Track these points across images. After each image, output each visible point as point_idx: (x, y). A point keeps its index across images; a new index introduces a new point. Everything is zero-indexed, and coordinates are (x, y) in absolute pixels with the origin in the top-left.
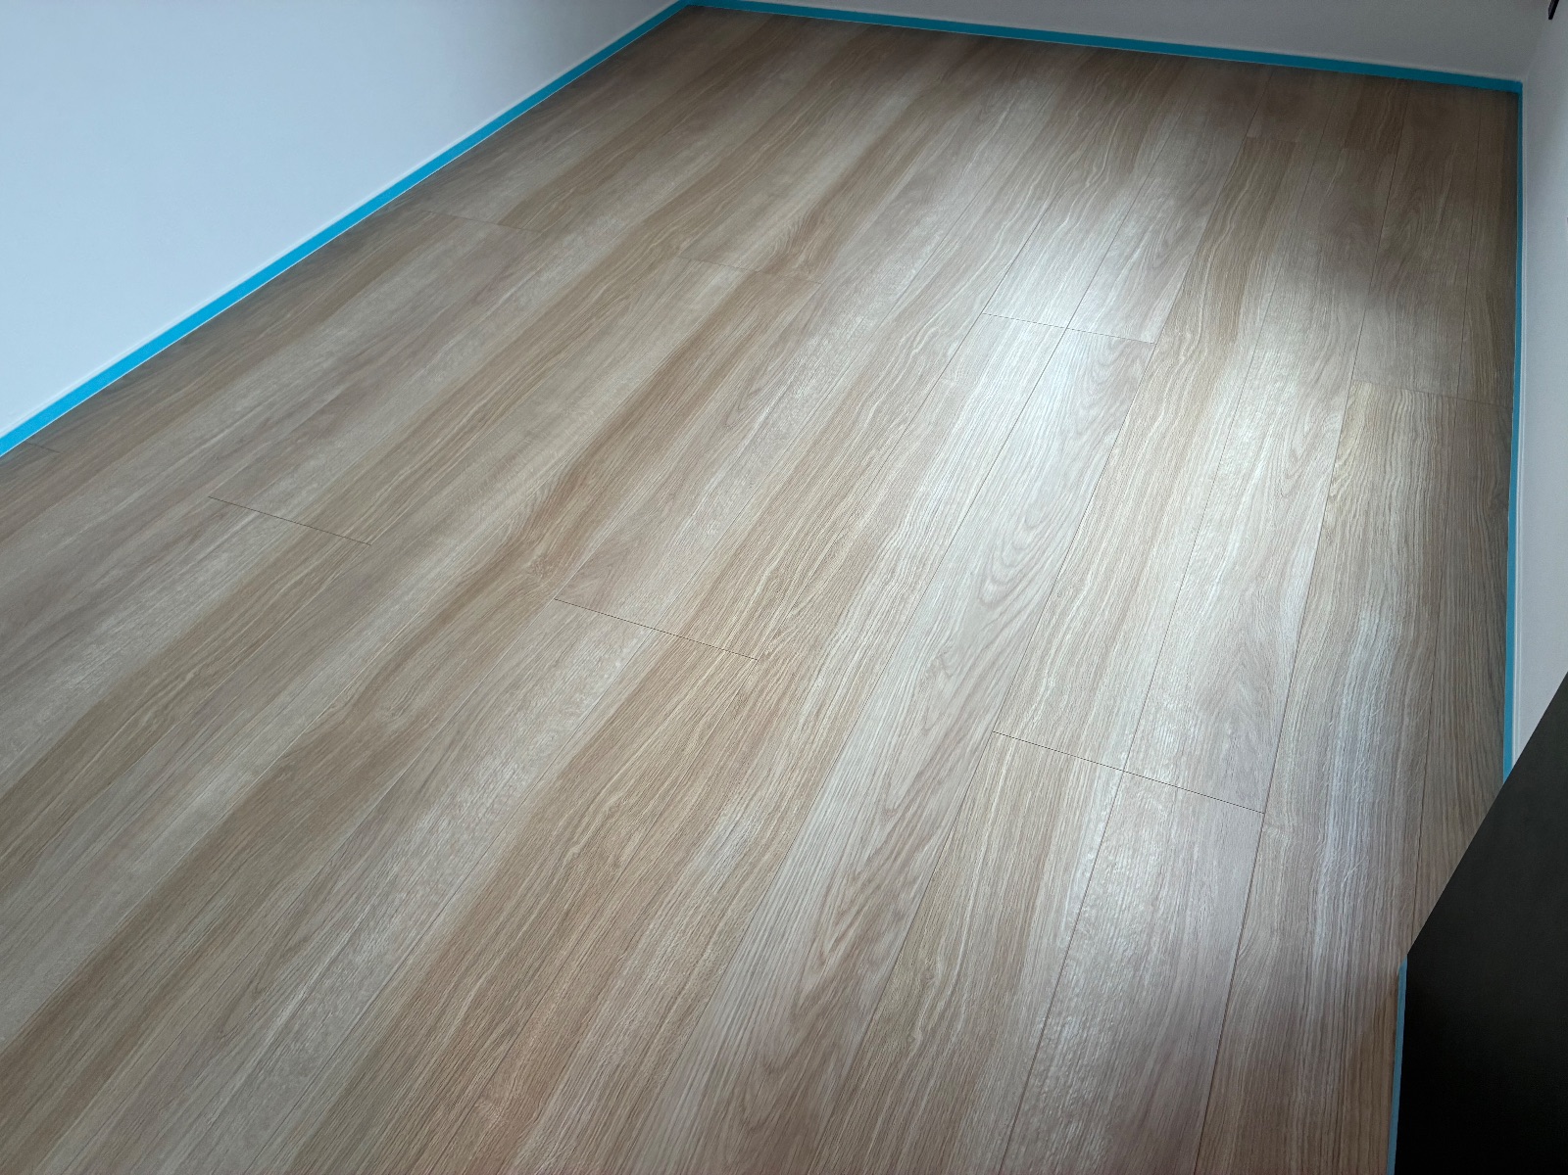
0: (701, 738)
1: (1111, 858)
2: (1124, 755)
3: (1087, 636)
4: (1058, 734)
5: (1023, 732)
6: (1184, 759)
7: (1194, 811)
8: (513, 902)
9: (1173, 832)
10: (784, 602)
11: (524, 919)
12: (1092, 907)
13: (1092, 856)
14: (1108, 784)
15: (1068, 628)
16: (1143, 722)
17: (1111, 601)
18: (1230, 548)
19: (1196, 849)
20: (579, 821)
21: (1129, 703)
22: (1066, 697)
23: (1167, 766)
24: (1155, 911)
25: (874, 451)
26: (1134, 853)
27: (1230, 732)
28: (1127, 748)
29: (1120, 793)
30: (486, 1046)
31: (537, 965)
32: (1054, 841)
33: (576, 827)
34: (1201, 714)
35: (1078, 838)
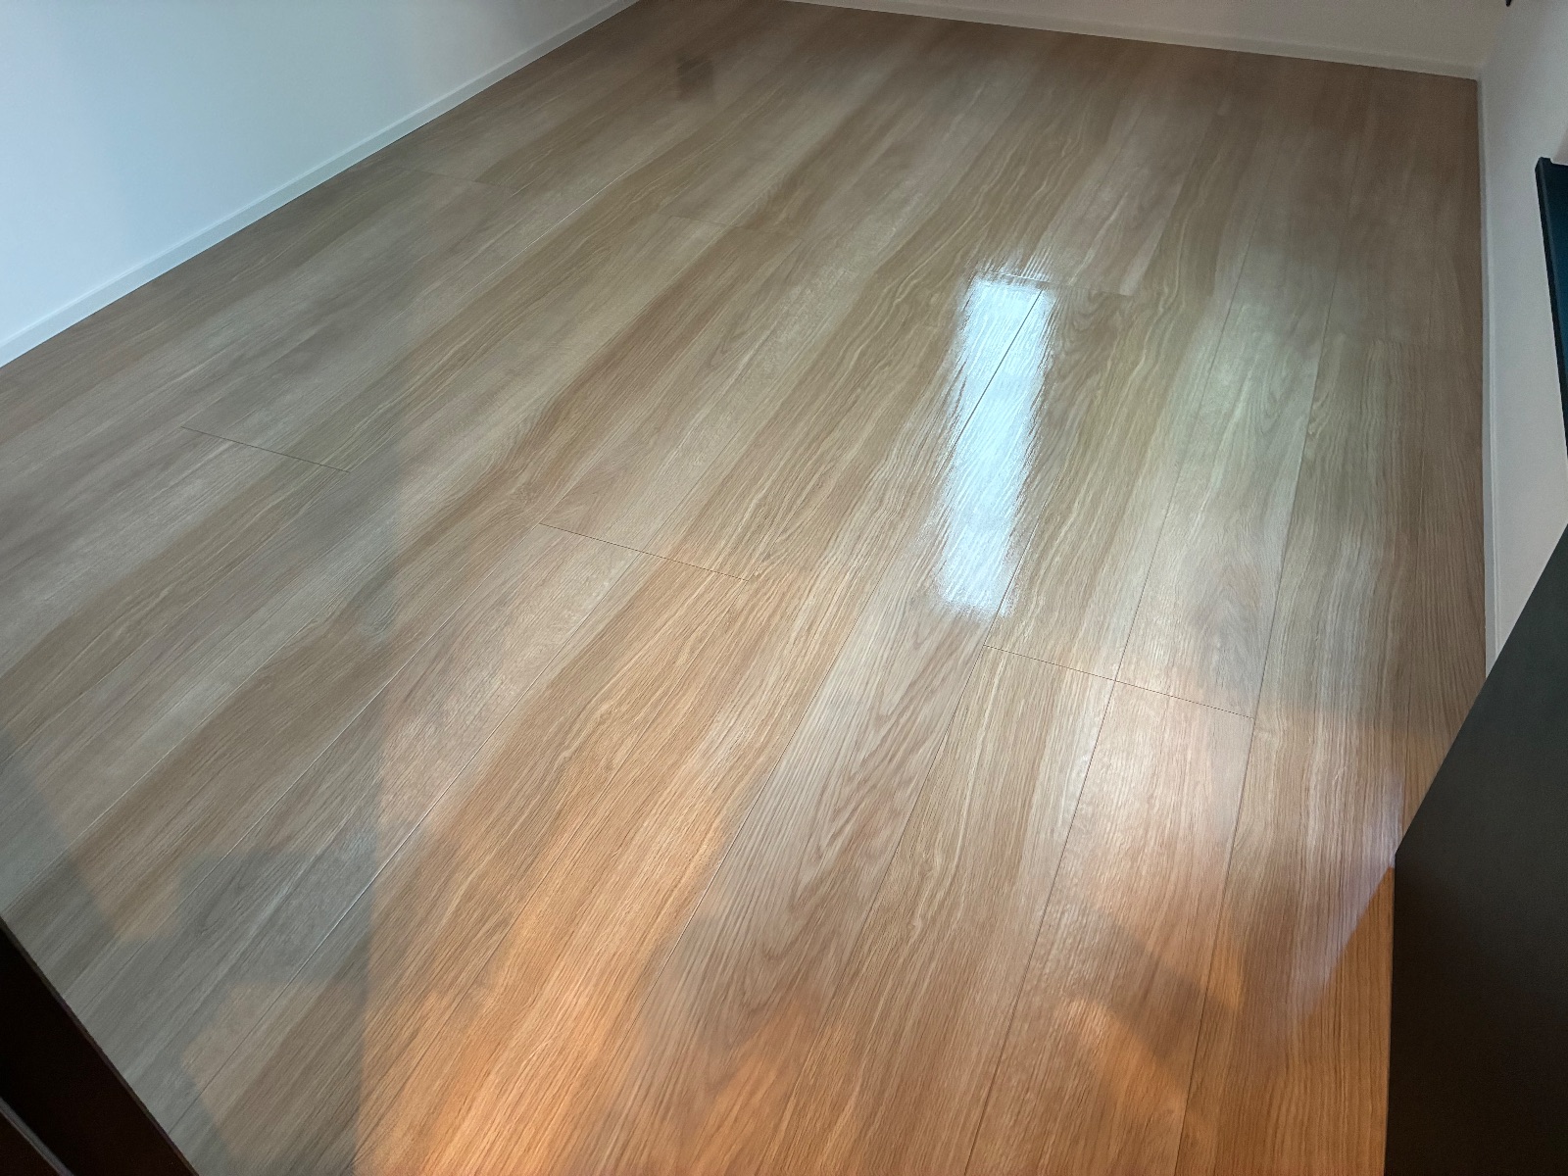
0: (692, 651)
1: (1106, 759)
2: (1116, 667)
3: (1075, 559)
4: (1049, 647)
5: (1014, 645)
6: (1175, 669)
7: (1186, 717)
8: (503, 803)
9: (1166, 736)
10: (773, 528)
11: (515, 819)
12: (1089, 804)
13: (1087, 758)
14: (1100, 692)
15: (1057, 551)
16: (1133, 636)
17: (1098, 527)
18: (1213, 480)
19: (1189, 752)
20: (570, 727)
21: (1118, 619)
22: (1057, 614)
23: (1158, 676)
24: (1151, 807)
25: (859, 390)
26: (1128, 754)
27: (1219, 645)
28: (1118, 660)
29: (1113, 701)
30: (479, 936)
31: (529, 860)
32: (1049, 744)
33: (567, 733)
34: (1190, 630)
35: (1072, 741)
